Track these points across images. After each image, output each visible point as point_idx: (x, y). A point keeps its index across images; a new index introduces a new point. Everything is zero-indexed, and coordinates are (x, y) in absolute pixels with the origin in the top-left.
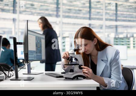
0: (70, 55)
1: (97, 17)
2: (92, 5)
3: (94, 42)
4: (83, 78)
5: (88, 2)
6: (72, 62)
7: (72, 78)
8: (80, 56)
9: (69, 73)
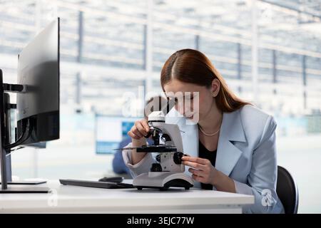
0: (155, 124)
1: (97, 56)
2: (87, 27)
3: (212, 89)
4: (184, 188)
5: (77, 18)
6: (157, 142)
7: (163, 186)
8: (176, 127)
9: (150, 173)
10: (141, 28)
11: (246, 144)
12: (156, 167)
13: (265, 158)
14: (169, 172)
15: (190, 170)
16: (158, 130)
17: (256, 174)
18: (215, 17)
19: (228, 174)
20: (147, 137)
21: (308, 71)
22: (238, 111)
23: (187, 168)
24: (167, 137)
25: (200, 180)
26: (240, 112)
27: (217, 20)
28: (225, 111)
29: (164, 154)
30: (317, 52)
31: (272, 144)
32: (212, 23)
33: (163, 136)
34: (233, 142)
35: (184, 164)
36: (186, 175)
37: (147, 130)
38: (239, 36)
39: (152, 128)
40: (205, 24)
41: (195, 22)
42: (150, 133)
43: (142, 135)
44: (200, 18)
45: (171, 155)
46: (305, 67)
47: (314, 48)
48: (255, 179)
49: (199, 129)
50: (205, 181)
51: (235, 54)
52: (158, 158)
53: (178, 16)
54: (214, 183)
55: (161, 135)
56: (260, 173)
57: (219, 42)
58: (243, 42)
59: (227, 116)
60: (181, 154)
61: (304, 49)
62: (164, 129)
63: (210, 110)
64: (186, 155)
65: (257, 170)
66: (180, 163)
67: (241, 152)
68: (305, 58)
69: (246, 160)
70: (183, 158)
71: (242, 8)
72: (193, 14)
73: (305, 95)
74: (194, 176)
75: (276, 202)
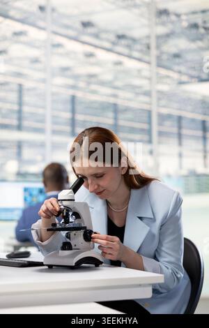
0: (65, 203)
3: (121, 167)
4: (94, 265)
6: (67, 221)
7: (74, 264)
8: (85, 205)
9: (60, 251)
10: (15, 87)
11: (154, 220)
12: (67, 246)
13: (172, 233)
14: (79, 251)
15: (100, 247)
16: (68, 209)
17: (163, 249)
18: (91, 76)
19: (136, 250)
20: (57, 216)
21: (184, 132)
22: (145, 187)
23: (96, 245)
24: (77, 215)
25: (109, 257)
26: (147, 188)
27: (93, 80)
28: (133, 188)
29: (74, 232)
30: (192, 112)
31: (178, 219)
32: (89, 83)
33: (72, 215)
34: (140, 218)
35: (94, 242)
36: (95, 253)
37: (58, 209)
38: (115, 96)
39: (62, 207)
40: (82, 84)
41: (71, 82)
42: (60, 212)
43: (53, 215)
44: (76, 77)
45: (81, 233)
46: (180, 127)
47: (189, 108)
48: (163, 254)
49: (107, 205)
50: (114, 258)
51: (111, 115)
52: (68, 236)
53: (53, 75)
54: (123, 259)
55: (70, 213)
56: (167, 248)
57: (95, 102)
58: (119, 102)
59: (134, 193)
60: (91, 232)
61: (180, 109)
62: (74, 208)
63: (119, 187)
64: (95, 233)
65: (164, 245)
66: (90, 241)
67: (149, 228)
68: (180, 119)
69: (154, 236)
70: (93, 235)
71: (119, 67)
72: (68, 73)
73: (180, 155)
74: (104, 253)
75: (182, 275)
